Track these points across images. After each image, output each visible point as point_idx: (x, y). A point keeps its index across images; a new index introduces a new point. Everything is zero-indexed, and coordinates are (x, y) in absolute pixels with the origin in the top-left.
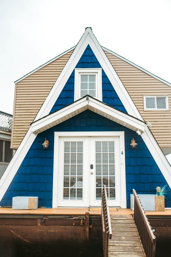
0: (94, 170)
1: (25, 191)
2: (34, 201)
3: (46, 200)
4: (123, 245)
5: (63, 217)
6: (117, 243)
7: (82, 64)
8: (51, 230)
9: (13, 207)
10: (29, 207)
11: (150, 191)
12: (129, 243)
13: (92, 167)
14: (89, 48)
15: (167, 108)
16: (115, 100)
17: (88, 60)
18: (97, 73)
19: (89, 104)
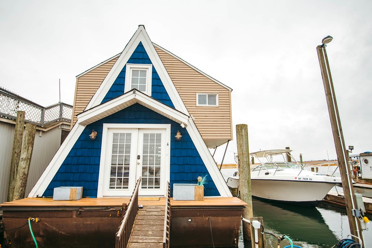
0: (141, 161)
1: (69, 181)
2: (75, 192)
3: (90, 190)
4: (147, 241)
5: (100, 208)
6: (141, 239)
7: (134, 59)
8: (88, 221)
9: (54, 197)
10: (70, 197)
11: (193, 181)
12: (154, 239)
13: (139, 157)
14: (140, 45)
15: (217, 105)
16: (163, 94)
17: (140, 56)
18: (148, 68)
19: (136, 98)
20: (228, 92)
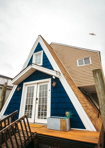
7: (36, 51)
13: (37, 99)
14: (39, 44)
15: (91, 63)
16: (48, 63)
17: (39, 48)
18: (41, 53)
19: (32, 67)
20: (97, 54)
